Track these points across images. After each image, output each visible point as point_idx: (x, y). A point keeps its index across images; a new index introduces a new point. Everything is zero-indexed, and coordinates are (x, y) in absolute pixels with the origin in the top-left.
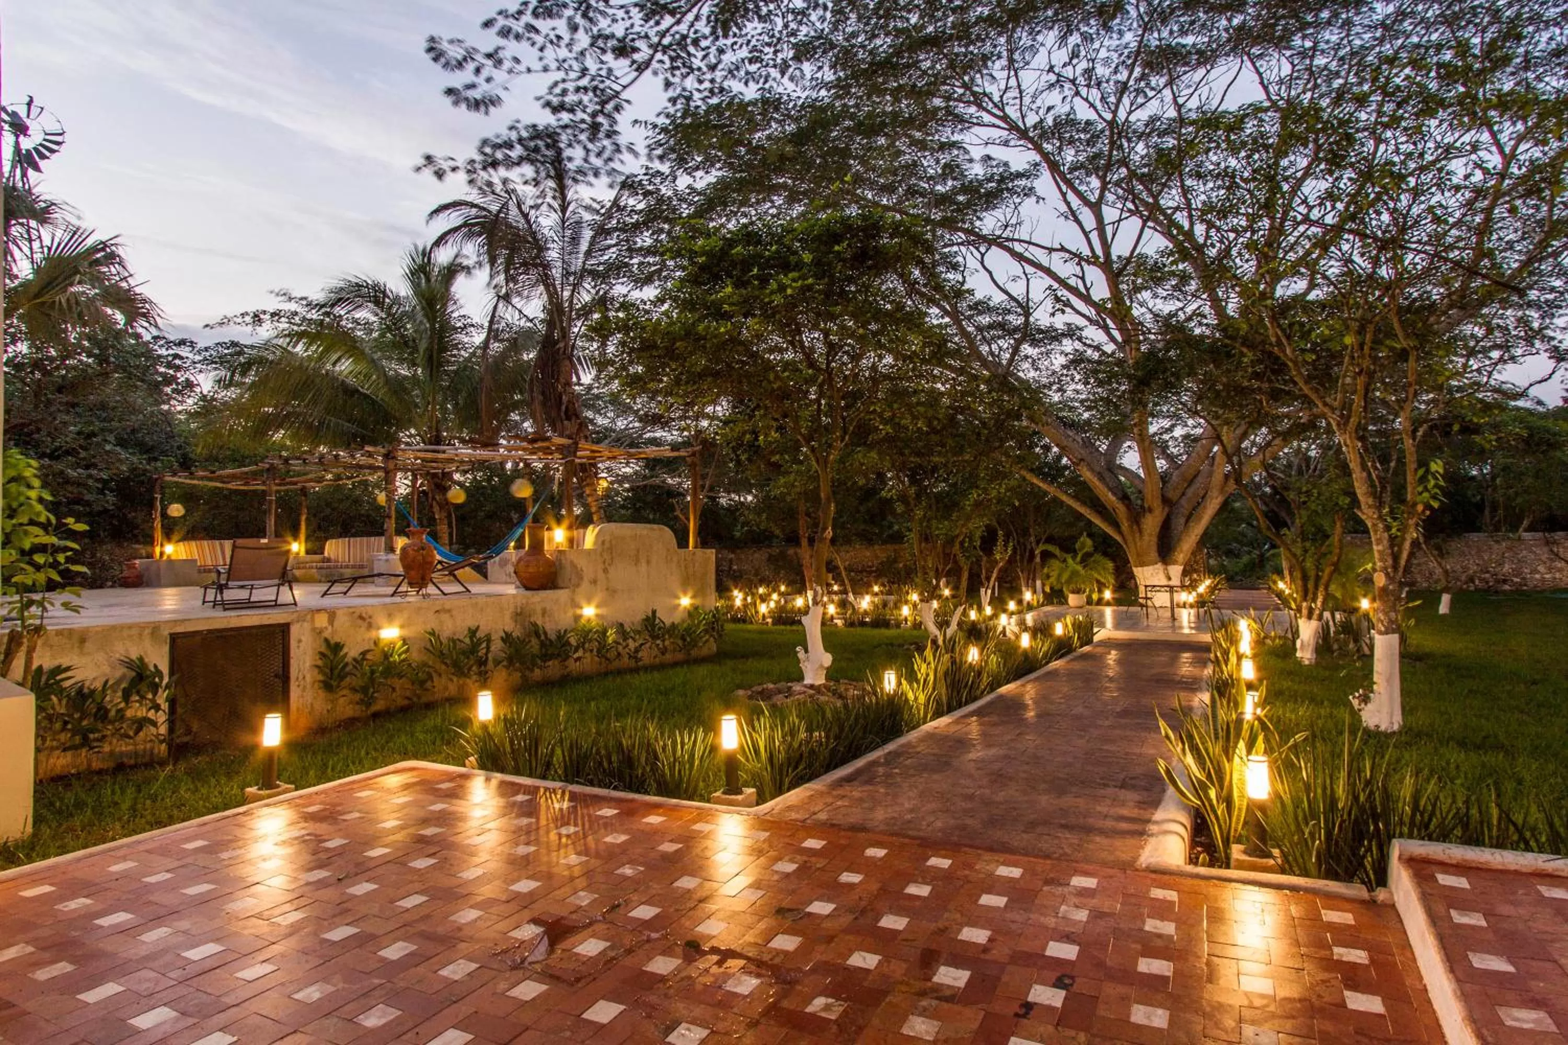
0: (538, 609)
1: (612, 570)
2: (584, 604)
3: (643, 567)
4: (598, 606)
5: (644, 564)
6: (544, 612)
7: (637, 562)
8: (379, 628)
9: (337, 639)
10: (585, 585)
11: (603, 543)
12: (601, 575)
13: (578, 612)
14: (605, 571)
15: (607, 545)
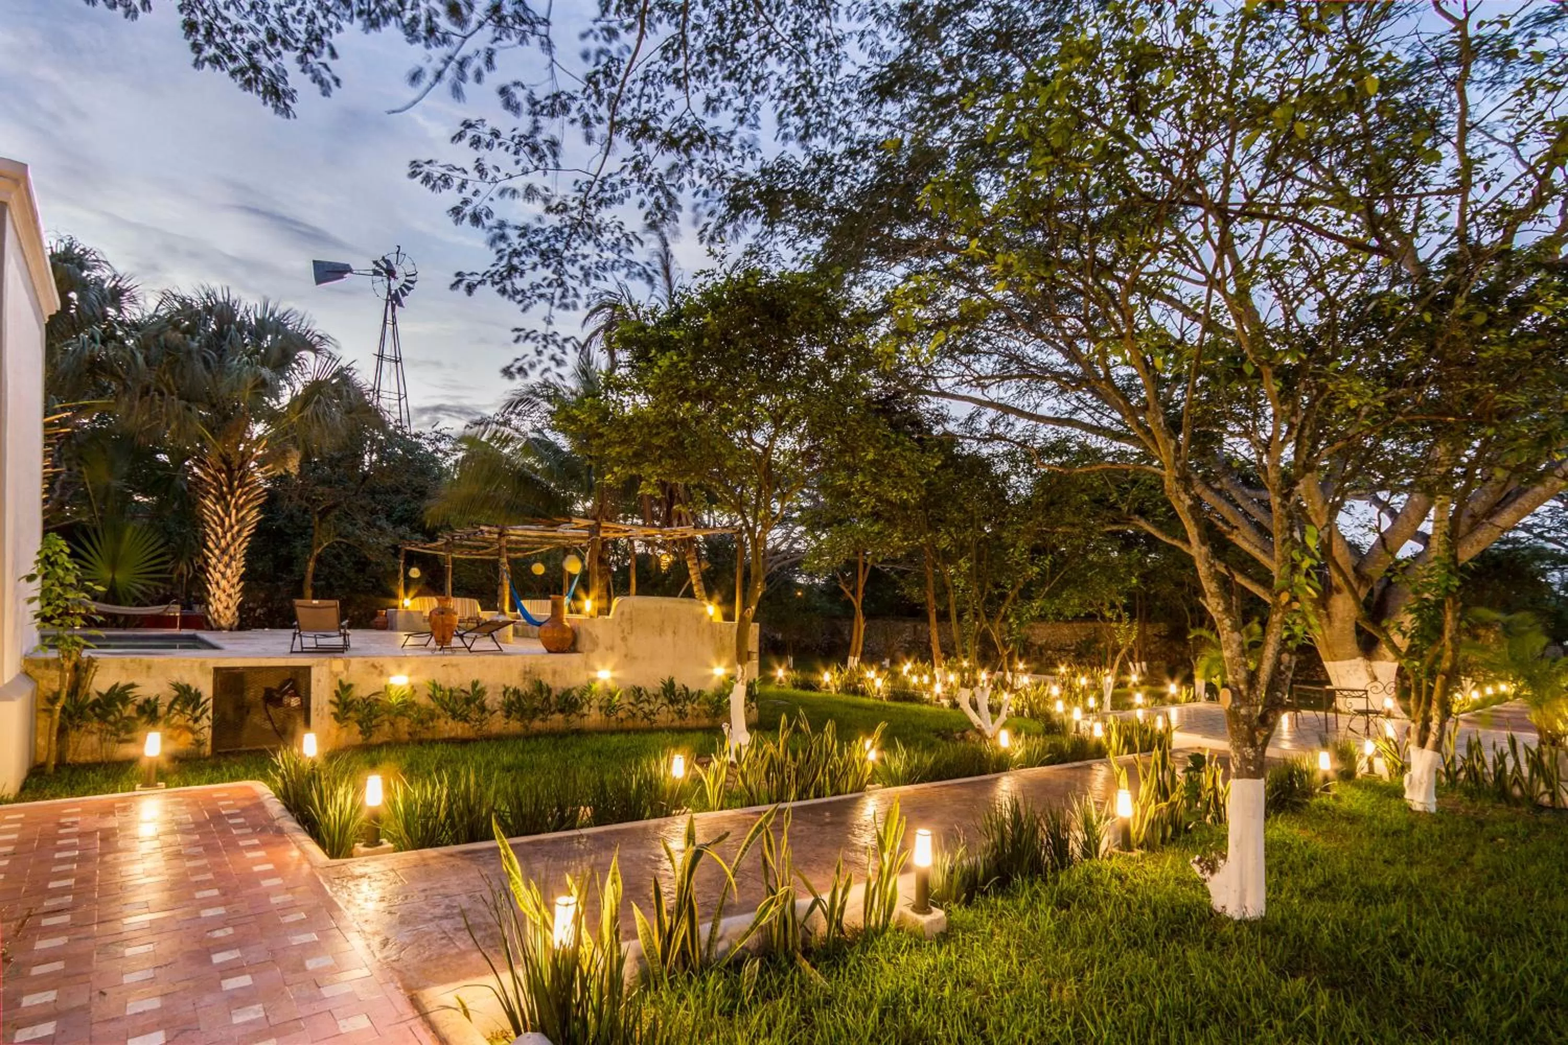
0: (549, 669)
1: (631, 639)
2: (598, 666)
3: (669, 637)
4: (614, 669)
5: (669, 633)
6: (554, 673)
7: (661, 632)
8: (390, 675)
9: (351, 681)
10: (601, 649)
11: (622, 614)
12: (618, 641)
13: (592, 675)
14: (624, 639)
15: (626, 616)
